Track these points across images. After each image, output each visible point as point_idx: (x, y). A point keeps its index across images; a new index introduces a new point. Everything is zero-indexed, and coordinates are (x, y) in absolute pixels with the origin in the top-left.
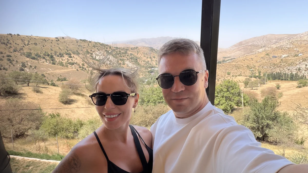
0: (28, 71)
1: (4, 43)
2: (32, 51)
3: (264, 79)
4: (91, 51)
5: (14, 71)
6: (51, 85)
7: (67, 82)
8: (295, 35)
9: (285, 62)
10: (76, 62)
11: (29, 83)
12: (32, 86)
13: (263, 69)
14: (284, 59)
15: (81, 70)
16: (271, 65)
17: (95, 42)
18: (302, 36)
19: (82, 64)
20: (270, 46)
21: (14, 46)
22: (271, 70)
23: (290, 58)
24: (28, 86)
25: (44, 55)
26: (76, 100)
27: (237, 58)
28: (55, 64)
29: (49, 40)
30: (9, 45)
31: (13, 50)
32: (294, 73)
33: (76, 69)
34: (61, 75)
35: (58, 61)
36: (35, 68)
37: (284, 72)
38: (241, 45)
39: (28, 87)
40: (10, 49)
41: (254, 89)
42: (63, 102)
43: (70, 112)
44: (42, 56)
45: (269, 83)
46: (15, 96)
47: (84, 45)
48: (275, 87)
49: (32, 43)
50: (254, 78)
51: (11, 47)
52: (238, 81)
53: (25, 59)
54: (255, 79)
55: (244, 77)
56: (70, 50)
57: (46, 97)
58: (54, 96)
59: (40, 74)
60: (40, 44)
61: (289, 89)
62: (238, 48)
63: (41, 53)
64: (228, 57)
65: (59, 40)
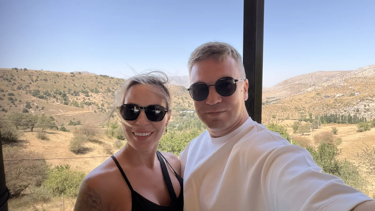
0: (34, 113)
1: (7, 80)
2: (40, 89)
3: (316, 123)
4: (113, 88)
5: (16, 112)
6: (61, 130)
7: (81, 126)
8: (349, 72)
9: (340, 102)
10: (94, 102)
11: (32, 128)
12: (36, 131)
13: (314, 111)
14: (339, 98)
15: (100, 111)
16: (324, 106)
17: (118, 79)
18: (356, 72)
19: (101, 104)
20: (320, 84)
21: (18, 83)
22: (324, 111)
23: (345, 97)
24: (32, 131)
25: (55, 94)
26: (91, 149)
27: (283, 98)
28: (67, 104)
29: (63, 75)
30: (13, 82)
31: (17, 87)
32: (352, 115)
33: (93, 111)
34: (75, 118)
35: (72, 101)
36: (43, 109)
37: (340, 114)
38: (287, 84)
39: (31, 133)
40: (13, 86)
41: (306, 135)
42: (74, 151)
43: (83, 163)
44: (53, 94)
45: (324, 127)
46: (13, 144)
47: (105, 82)
48: (331, 131)
49: (41, 79)
50: (304, 122)
51: (15, 84)
52: (286, 125)
53: (31, 98)
54: (306, 123)
55: (292, 120)
56: (87, 88)
57: (52, 145)
58: (64, 143)
59: (48, 116)
60: (52, 80)
61: (348, 133)
62: (284, 87)
63: (51, 91)
64: (272, 98)
65: (74, 76)
